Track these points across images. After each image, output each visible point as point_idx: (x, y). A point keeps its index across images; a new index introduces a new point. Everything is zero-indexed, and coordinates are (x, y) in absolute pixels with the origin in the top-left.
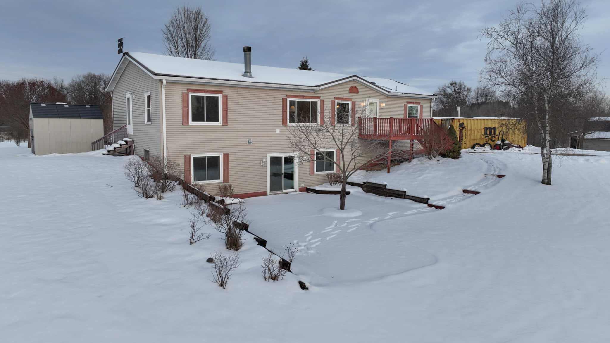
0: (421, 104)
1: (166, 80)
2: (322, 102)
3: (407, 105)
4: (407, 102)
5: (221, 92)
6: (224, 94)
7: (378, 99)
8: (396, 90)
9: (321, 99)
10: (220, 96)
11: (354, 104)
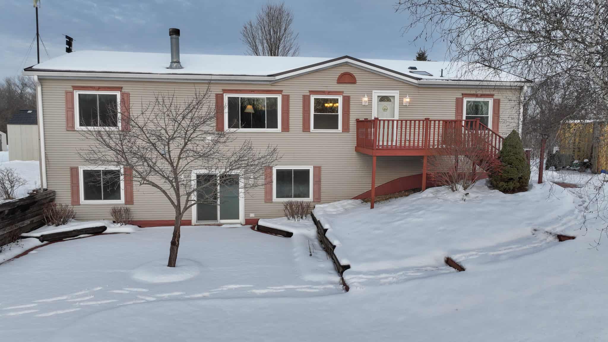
0: (495, 97)
1: (38, 76)
2: (286, 99)
3: (462, 100)
4: (463, 94)
5: (120, 89)
6: (123, 90)
7: (398, 91)
8: (442, 76)
9: (283, 94)
10: (118, 94)
11: (347, 100)
